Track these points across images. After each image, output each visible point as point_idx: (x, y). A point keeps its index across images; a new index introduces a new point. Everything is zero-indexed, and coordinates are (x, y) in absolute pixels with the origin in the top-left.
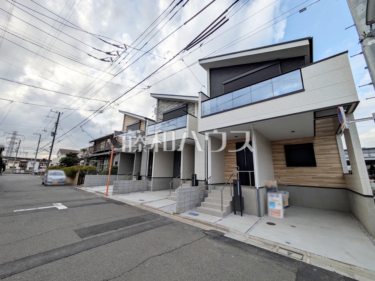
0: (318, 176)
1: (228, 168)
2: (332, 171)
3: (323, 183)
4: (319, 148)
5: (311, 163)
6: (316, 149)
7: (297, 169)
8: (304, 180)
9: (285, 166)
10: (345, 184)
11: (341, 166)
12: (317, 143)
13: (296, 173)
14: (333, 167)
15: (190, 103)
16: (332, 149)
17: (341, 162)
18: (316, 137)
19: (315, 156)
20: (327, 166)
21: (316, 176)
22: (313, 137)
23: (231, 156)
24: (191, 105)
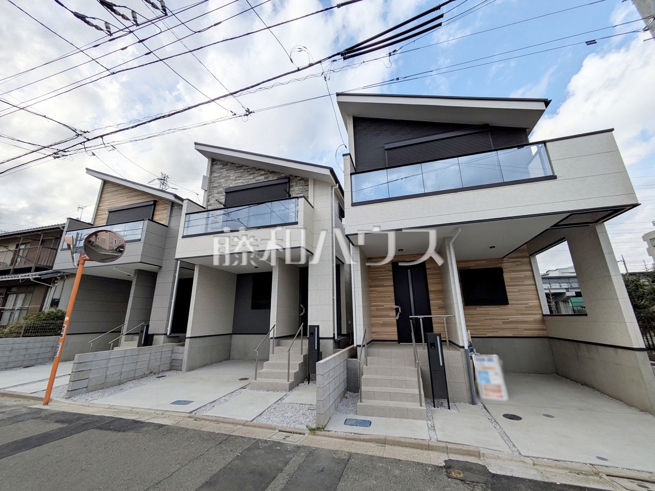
0: (511, 320)
1: (377, 310)
2: (529, 310)
3: (518, 330)
4: (509, 276)
5: (501, 299)
6: (506, 276)
7: (480, 309)
8: (491, 328)
10: (545, 330)
11: (539, 303)
12: (506, 268)
13: (480, 315)
14: (530, 304)
15: (296, 177)
16: (526, 277)
17: (539, 298)
18: (505, 259)
19: (506, 288)
20: (522, 304)
21: (508, 319)
22: (501, 258)
23: (383, 286)
24: (298, 180)
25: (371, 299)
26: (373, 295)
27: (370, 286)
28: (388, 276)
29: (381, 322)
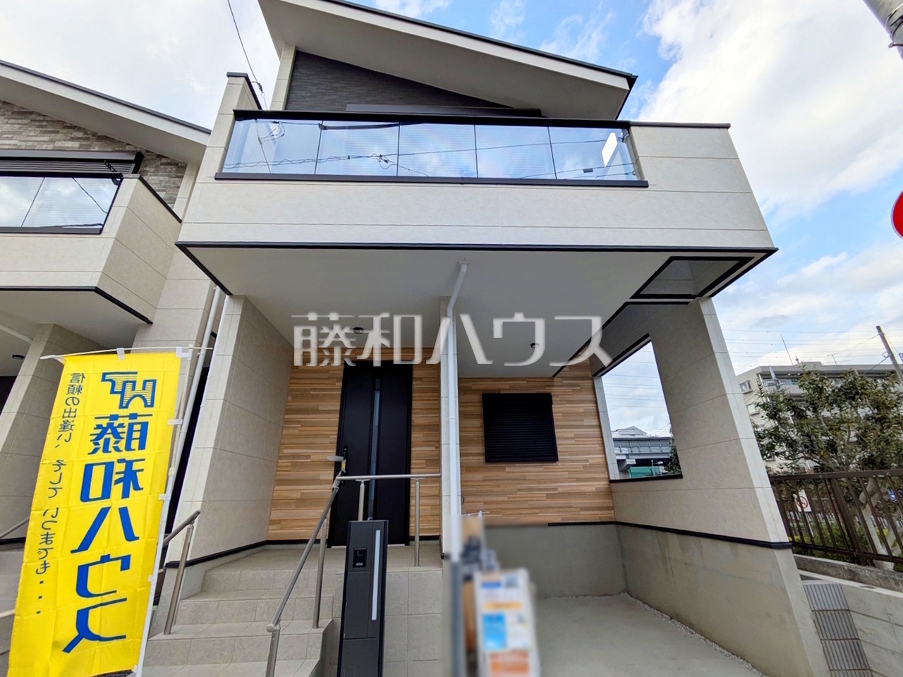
0: (560, 490)
2: (589, 473)
3: (571, 509)
4: (561, 410)
5: (546, 451)
6: (558, 409)
7: (511, 470)
8: (527, 506)
9: (482, 459)
10: (613, 508)
11: (604, 460)
12: (558, 396)
13: (510, 482)
14: (590, 461)
16: (585, 414)
17: (604, 450)
18: (556, 379)
19: (556, 430)
20: (579, 461)
21: (556, 489)
22: (550, 378)
23: (316, 411)
24: (162, 164)
25: (283, 441)
26: (291, 431)
27: (288, 411)
28: (332, 390)
29: (298, 495)
